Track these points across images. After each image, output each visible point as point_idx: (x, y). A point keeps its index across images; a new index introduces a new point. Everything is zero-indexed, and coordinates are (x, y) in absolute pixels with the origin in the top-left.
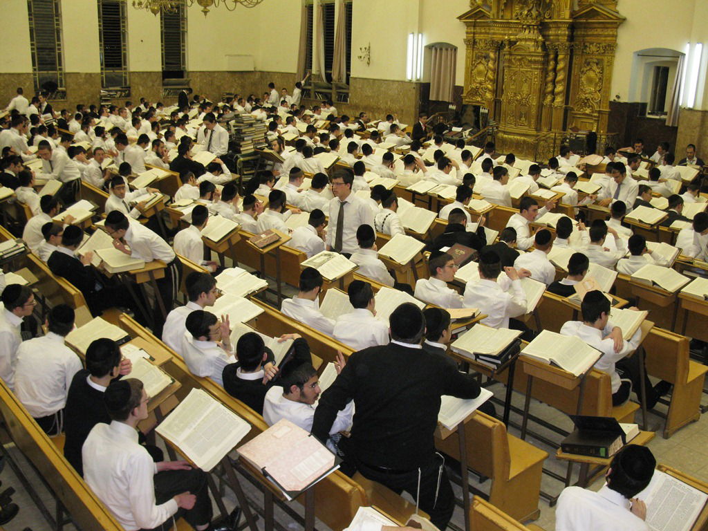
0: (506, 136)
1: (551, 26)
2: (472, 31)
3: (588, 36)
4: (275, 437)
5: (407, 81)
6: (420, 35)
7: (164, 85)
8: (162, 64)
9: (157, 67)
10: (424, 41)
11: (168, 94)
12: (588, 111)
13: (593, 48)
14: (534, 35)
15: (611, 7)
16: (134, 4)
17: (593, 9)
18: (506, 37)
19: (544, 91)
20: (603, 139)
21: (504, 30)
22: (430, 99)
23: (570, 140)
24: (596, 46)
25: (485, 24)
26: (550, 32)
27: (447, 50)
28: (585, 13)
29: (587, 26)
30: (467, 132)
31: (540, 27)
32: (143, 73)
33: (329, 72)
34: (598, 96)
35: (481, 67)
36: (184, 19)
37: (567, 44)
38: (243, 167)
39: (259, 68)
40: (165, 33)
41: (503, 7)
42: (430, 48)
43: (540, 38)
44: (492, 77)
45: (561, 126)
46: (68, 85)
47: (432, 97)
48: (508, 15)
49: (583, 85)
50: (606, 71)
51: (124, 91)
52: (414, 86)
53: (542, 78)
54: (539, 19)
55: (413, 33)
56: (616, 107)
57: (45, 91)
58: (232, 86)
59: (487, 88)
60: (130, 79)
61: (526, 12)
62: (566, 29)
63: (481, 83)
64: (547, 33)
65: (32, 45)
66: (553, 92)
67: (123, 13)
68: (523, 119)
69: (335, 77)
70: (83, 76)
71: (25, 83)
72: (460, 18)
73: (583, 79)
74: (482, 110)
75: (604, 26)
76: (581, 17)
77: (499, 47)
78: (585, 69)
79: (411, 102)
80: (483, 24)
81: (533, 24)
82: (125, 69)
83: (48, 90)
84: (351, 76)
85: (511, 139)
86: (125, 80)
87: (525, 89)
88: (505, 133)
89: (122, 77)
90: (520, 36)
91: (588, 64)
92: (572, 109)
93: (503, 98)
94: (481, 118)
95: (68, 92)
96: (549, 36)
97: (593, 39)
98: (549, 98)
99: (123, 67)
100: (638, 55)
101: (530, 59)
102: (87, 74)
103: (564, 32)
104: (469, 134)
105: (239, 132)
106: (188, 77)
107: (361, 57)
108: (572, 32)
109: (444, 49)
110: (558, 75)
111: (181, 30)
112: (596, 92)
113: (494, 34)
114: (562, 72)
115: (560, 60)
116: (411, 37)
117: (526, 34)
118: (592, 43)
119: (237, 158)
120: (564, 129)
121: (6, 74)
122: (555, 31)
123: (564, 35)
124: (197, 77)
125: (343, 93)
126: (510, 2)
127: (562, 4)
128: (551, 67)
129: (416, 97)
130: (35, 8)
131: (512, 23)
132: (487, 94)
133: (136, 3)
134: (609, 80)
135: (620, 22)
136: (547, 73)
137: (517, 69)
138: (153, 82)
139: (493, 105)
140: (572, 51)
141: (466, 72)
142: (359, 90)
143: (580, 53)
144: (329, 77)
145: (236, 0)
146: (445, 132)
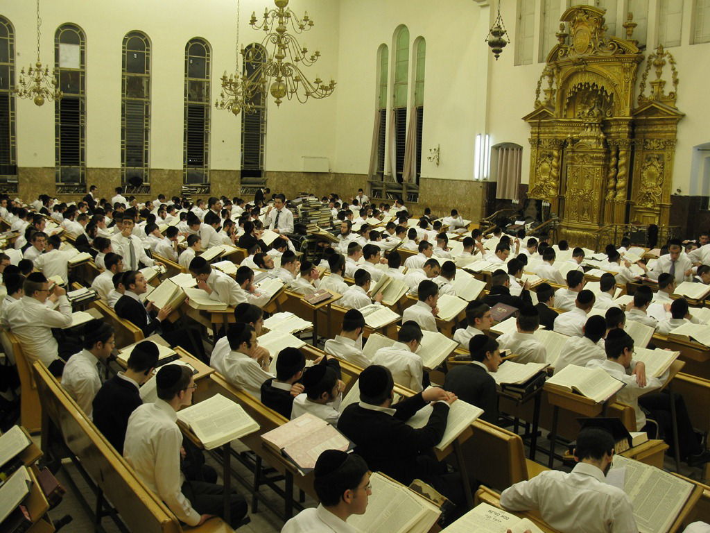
0: (570, 231)
1: (612, 123)
2: (537, 130)
3: (648, 132)
4: (297, 426)
5: (474, 180)
6: (487, 136)
7: (242, 183)
8: (242, 164)
9: (237, 166)
10: (491, 141)
11: (246, 192)
12: (650, 205)
13: (654, 144)
14: (595, 132)
15: (671, 104)
16: (217, 105)
17: (652, 107)
18: (569, 136)
19: (606, 187)
20: (664, 232)
21: (567, 129)
22: (497, 198)
23: (632, 233)
24: (656, 142)
25: (549, 125)
26: (612, 130)
27: (513, 150)
28: (645, 110)
29: (647, 123)
30: (529, 225)
31: (602, 125)
32: (223, 171)
33: (400, 173)
34: (659, 190)
35: (545, 166)
36: (264, 122)
37: (628, 140)
39: (334, 170)
40: (245, 134)
41: (566, 107)
42: (496, 148)
43: (602, 135)
44: (555, 174)
45: (623, 219)
46: (152, 180)
47: (499, 196)
48: (571, 114)
49: (644, 180)
50: (666, 167)
51: (205, 188)
52: (481, 185)
53: (604, 174)
54: (600, 117)
55: (480, 134)
56: (677, 200)
57: (130, 185)
58: (307, 187)
59: (551, 186)
60: (210, 176)
61: (588, 111)
62: (626, 126)
63: (545, 181)
64: (609, 131)
65: (122, 143)
66: (614, 188)
67: (207, 116)
68: (586, 214)
69: (405, 177)
70: (167, 172)
71: (113, 178)
72: (525, 118)
73: (644, 174)
74: (544, 204)
75: (664, 122)
76: (641, 114)
77: (562, 145)
78: (646, 165)
79: (477, 200)
80: (546, 124)
81: (594, 122)
82: (206, 167)
83: (134, 185)
84: (421, 176)
85: (574, 234)
86: (206, 177)
87: (588, 184)
88: (568, 228)
89: (202, 175)
90: (583, 134)
91: (649, 159)
92: (634, 204)
93: (567, 195)
94: (543, 212)
95: (152, 186)
96: (611, 133)
97: (653, 135)
98: (611, 193)
99: (205, 165)
100: (699, 150)
101: (592, 155)
102: (170, 170)
103: (625, 129)
104: (531, 227)
105: (305, 215)
106: (265, 176)
107: (430, 158)
108: (633, 129)
109: (510, 149)
110: (620, 170)
111: (261, 132)
112: (657, 187)
113: (557, 132)
114: (623, 168)
115: (621, 156)
116: (478, 138)
117: (588, 132)
118: (653, 139)
119: (303, 239)
120: (627, 221)
121: (97, 168)
122: (616, 128)
123: (625, 132)
124: (274, 177)
125: (413, 193)
126: (572, 102)
127: (623, 101)
128: (612, 164)
129: (483, 196)
130: (127, 110)
131: (574, 122)
132: (551, 191)
133: (219, 103)
134: (670, 175)
135: (679, 118)
136: (609, 169)
137: (579, 166)
138: (232, 180)
139: (557, 201)
140: (633, 148)
141: (531, 171)
142: (428, 190)
143: (641, 149)
144: (400, 178)
145: (308, 94)
146: (508, 225)
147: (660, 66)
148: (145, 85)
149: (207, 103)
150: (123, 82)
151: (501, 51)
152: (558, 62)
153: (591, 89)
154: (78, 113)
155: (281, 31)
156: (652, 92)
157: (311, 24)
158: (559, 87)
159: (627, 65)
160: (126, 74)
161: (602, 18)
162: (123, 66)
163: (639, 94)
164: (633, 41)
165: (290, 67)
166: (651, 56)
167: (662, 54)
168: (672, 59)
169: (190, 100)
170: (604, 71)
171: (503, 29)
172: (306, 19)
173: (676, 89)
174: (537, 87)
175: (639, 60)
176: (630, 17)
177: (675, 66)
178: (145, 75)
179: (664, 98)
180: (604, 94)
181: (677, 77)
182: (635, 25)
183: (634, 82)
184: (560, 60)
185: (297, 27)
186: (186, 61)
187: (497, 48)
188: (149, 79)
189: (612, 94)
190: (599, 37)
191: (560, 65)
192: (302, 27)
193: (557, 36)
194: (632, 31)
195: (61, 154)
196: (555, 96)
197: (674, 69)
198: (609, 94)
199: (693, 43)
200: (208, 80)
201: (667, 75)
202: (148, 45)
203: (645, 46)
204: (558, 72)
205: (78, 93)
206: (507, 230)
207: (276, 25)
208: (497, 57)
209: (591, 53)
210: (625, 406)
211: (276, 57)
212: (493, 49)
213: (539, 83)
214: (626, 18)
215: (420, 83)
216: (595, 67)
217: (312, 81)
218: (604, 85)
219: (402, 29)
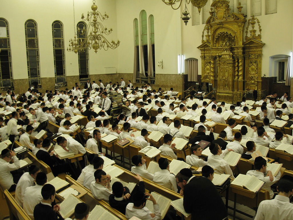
1: (235, 48)
2: (204, 52)
3: (250, 51)
5: (178, 74)
6: (182, 55)
7: (80, 81)
8: (79, 73)
9: (77, 74)
10: (184, 58)
11: (82, 84)
12: (253, 82)
13: (253, 56)
14: (228, 52)
15: (259, 40)
17: (251, 41)
18: (217, 54)
19: (234, 75)
20: (260, 92)
21: (216, 51)
22: (188, 81)
23: (246, 94)
24: (254, 55)
26: (235, 51)
27: (194, 61)
29: (249, 48)
30: (204, 93)
31: (231, 49)
32: (72, 76)
33: (147, 72)
34: (256, 75)
35: (208, 67)
37: (242, 55)
38: (113, 113)
39: (118, 72)
40: (80, 60)
41: (215, 42)
42: (187, 60)
43: (231, 54)
44: (212, 70)
45: (242, 88)
46: (42, 83)
47: (189, 80)
48: (217, 45)
49: (250, 71)
50: (259, 66)
51: (64, 84)
52: (181, 76)
53: (233, 69)
54: (230, 46)
56: (264, 79)
58: (108, 80)
59: (211, 75)
60: (67, 79)
61: (224, 44)
62: (241, 49)
63: (208, 73)
65: (28, 68)
66: (238, 75)
67: (63, 53)
68: (227, 87)
69: (149, 74)
70: (48, 79)
71: (25, 83)
72: (198, 48)
73: (250, 69)
74: (209, 84)
75: (257, 47)
76: (247, 44)
77: (215, 58)
78: (250, 65)
79: (180, 83)
80: (208, 50)
81: (228, 48)
82: (65, 75)
84: (156, 73)
85: (222, 95)
86: (65, 79)
87: (226, 74)
88: (219, 93)
89: (63, 78)
90: (223, 53)
91: (251, 63)
92: (246, 81)
93: (218, 79)
94: (209, 88)
95: (42, 85)
96: (235, 53)
98: (237, 77)
99: (64, 74)
100: (272, 58)
101: (227, 62)
102: (49, 78)
103: (241, 51)
104: (205, 94)
106: (90, 77)
107: (159, 66)
108: (244, 50)
109: (192, 61)
111: (87, 58)
113: (212, 53)
114: (241, 67)
115: (240, 62)
116: (179, 56)
117: (225, 52)
118: (252, 54)
120: (244, 89)
121: (18, 80)
122: (237, 50)
123: (241, 52)
124: (93, 77)
125: (153, 80)
126: (218, 40)
127: (239, 39)
128: (236, 65)
129: (182, 81)
130: (29, 53)
131: (219, 48)
132: (211, 77)
133: (69, 49)
134: (261, 69)
135: (263, 45)
136: (235, 68)
137: (223, 67)
138: (76, 80)
139: (214, 82)
140: (244, 58)
141: (202, 69)
142: (159, 79)
143: (248, 59)
144: (147, 74)
145: (108, 46)
146: (195, 94)
147: (253, 24)
148: (36, 42)
149: (63, 48)
150: (26, 42)
151: (188, 22)
152: (211, 24)
153: (225, 35)
154: (8, 56)
155: (95, 21)
156: (251, 35)
157: (108, 17)
158: (212, 34)
159: (240, 24)
160: (27, 38)
161: (228, 5)
162: (26, 35)
163: (245, 36)
164: (242, 14)
165: (100, 36)
166: (249, 20)
167: (254, 19)
168: (258, 21)
169: (55, 47)
170: (230, 27)
171: (188, 12)
172: (106, 15)
173: (261, 33)
174: (202, 34)
175: (244, 22)
176: (240, 4)
177: (260, 24)
178: (36, 38)
179: (256, 37)
180: (231, 36)
181: (261, 28)
182: (242, 7)
183: (243, 31)
184: (212, 23)
185: (101, 18)
186: (53, 31)
187: (186, 21)
188: (37, 39)
189: (234, 36)
190: (227, 13)
191: (212, 25)
192: (104, 18)
193: (209, 13)
194: (241, 10)
195: (2, 74)
196: (210, 38)
197: (259, 25)
198: (233, 36)
199: (266, 14)
200: (62, 38)
201: (256, 27)
202: (36, 25)
203: (247, 16)
204: (211, 28)
205: (7, 47)
206: (195, 96)
207: (93, 18)
208: (186, 24)
209: (224, 20)
210: (265, 191)
211: (93, 32)
212: (184, 21)
213: (203, 33)
214: (238, 4)
215: (152, 34)
216: (227, 25)
217: (110, 42)
218: (231, 33)
219: (143, 11)
